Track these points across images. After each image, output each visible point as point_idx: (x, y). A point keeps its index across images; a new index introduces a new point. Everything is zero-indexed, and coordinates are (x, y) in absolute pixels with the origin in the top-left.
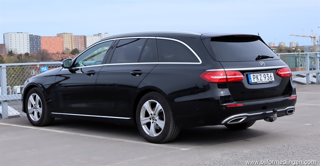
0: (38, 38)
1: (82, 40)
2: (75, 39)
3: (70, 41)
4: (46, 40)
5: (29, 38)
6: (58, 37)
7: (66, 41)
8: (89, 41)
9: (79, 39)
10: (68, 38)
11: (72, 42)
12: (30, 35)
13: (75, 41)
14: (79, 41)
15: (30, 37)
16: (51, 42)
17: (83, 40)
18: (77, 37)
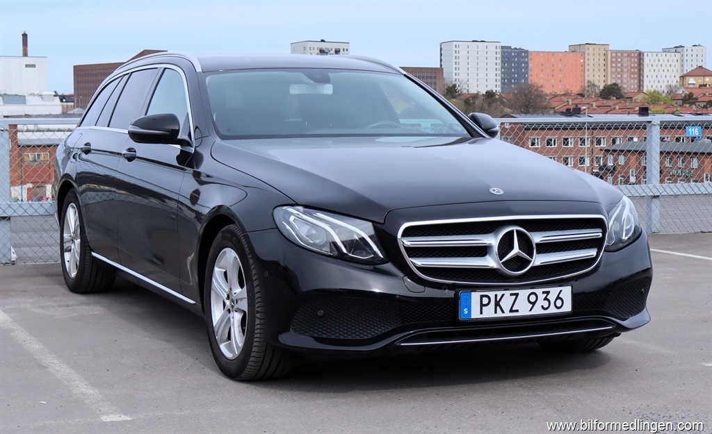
0: (523, 54)
1: (631, 63)
2: (614, 60)
3: (602, 65)
4: (542, 60)
5: (499, 56)
6: (572, 54)
7: (591, 65)
8: (650, 65)
9: (625, 60)
10: (597, 56)
11: (607, 67)
12: (502, 47)
13: (614, 65)
14: (625, 65)
15: (502, 52)
16: (553, 65)
17: (634, 63)
18: (619, 55)
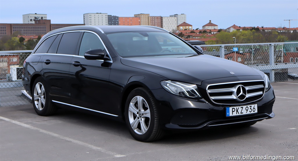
0: (117, 18)
1: (158, 21)
2: (152, 20)
3: (147, 22)
4: (124, 20)
5: (107, 19)
6: (135, 18)
7: (143, 22)
8: (165, 22)
9: (156, 20)
10: (145, 18)
11: (149, 23)
13: (152, 22)
14: (156, 22)
15: (108, 17)
16: (128, 22)
17: (159, 21)
18: (153, 18)
